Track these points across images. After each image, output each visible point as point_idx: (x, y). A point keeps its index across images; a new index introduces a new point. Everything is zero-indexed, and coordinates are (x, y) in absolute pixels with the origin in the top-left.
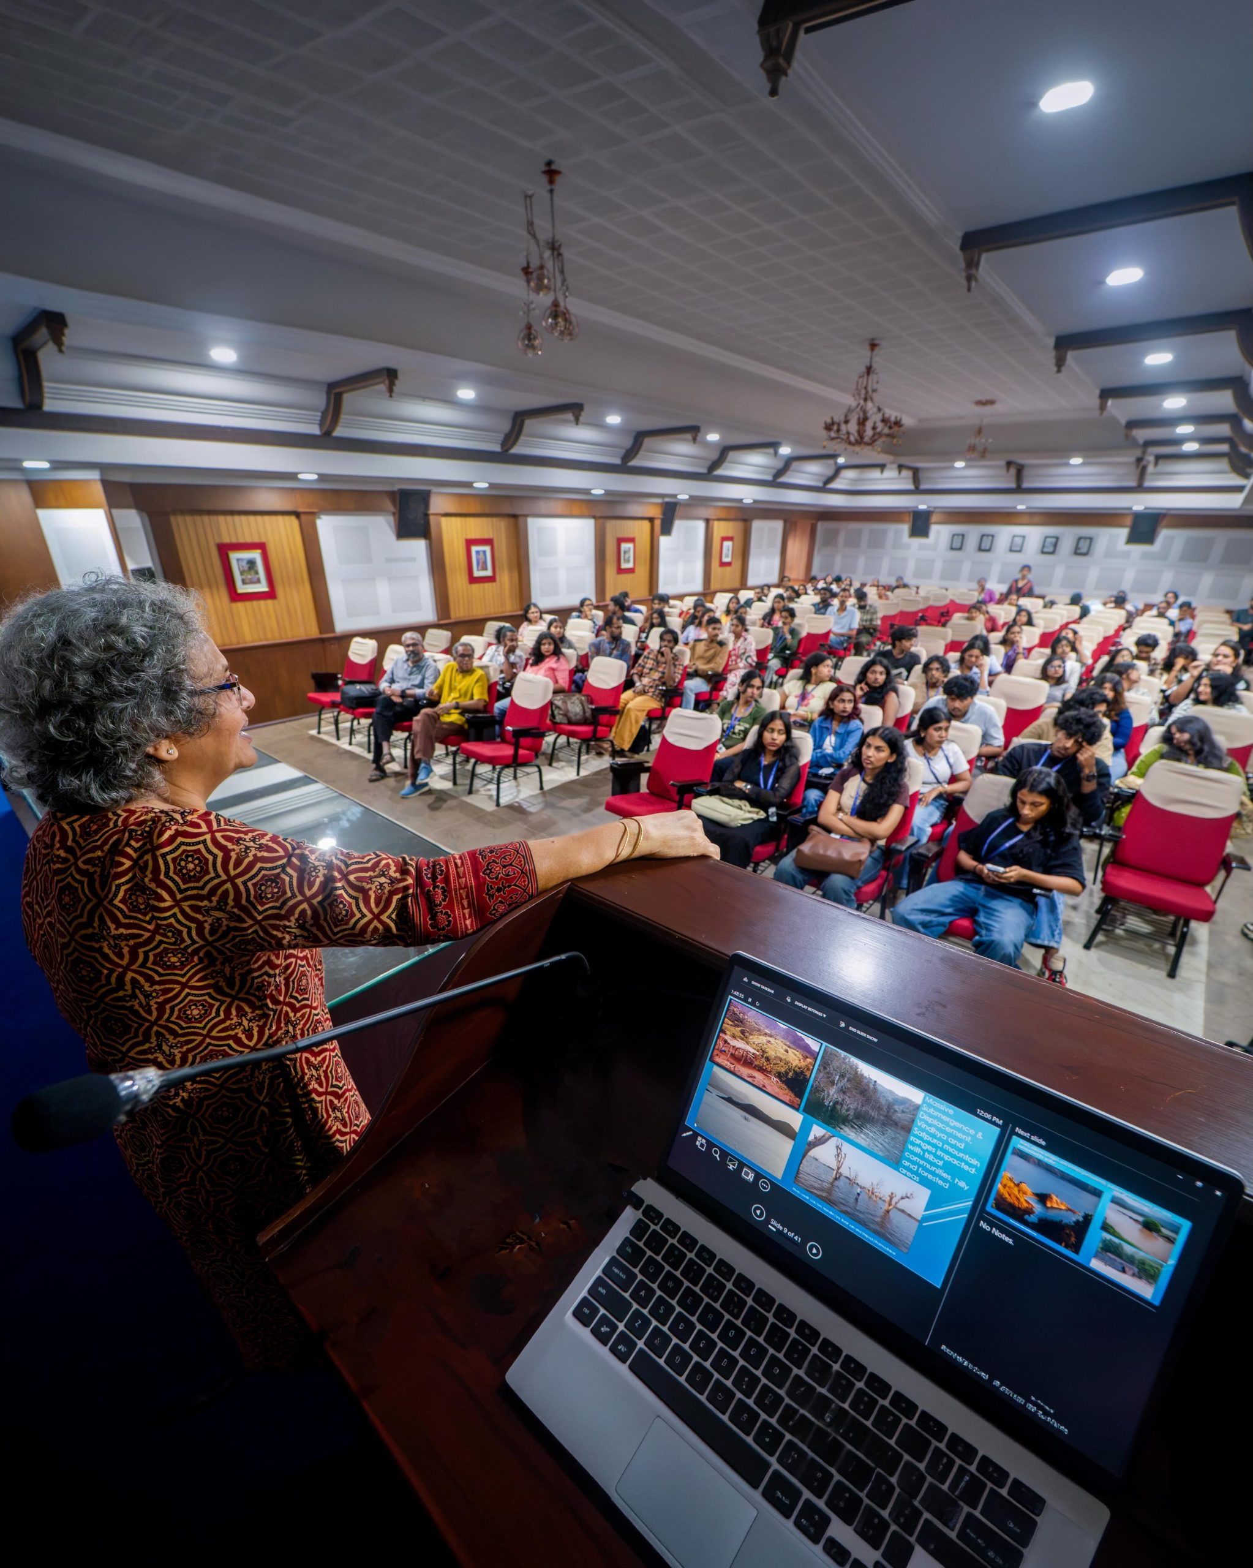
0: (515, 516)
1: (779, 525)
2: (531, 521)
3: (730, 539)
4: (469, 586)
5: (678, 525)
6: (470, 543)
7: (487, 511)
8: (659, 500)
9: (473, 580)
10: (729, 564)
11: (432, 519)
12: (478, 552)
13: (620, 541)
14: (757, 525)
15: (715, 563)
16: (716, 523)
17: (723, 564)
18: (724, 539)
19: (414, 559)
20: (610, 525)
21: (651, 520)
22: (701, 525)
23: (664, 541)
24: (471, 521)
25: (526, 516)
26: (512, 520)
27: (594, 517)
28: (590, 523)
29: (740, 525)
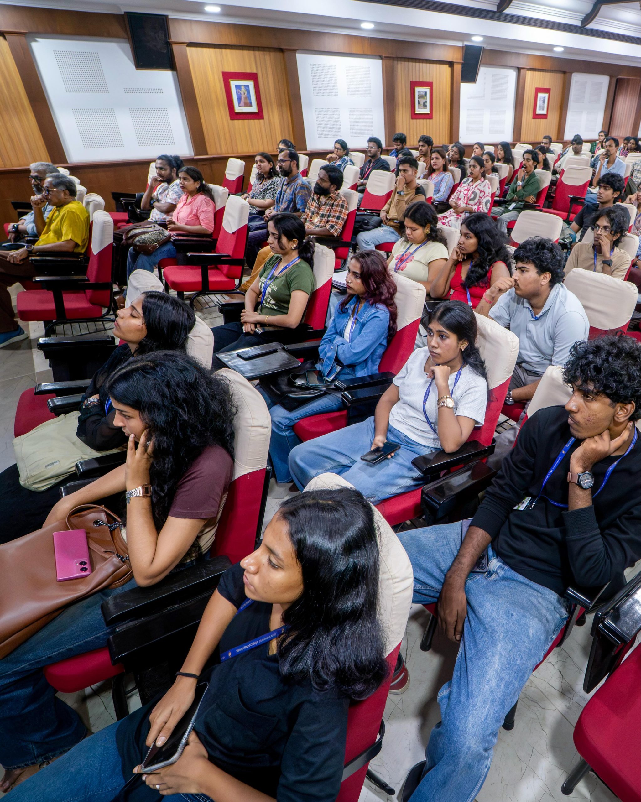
0: (281, 50)
1: (604, 81)
2: (300, 57)
3: (547, 91)
4: (231, 122)
5: (484, 72)
6: (227, 77)
7: (244, 43)
8: (460, 44)
9: (234, 116)
10: (544, 116)
11: (175, 48)
12: (238, 87)
13: (414, 84)
14: (577, 78)
15: (527, 115)
16: (529, 74)
17: (536, 116)
18: (539, 90)
19: (160, 91)
20: (401, 68)
21: (451, 64)
22: (512, 75)
23: (465, 88)
24: (228, 53)
25: (295, 51)
26: (279, 55)
27: (381, 57)
28: (378, 63)
29: (558, 77)
